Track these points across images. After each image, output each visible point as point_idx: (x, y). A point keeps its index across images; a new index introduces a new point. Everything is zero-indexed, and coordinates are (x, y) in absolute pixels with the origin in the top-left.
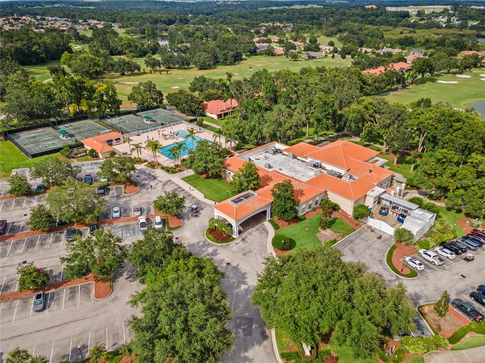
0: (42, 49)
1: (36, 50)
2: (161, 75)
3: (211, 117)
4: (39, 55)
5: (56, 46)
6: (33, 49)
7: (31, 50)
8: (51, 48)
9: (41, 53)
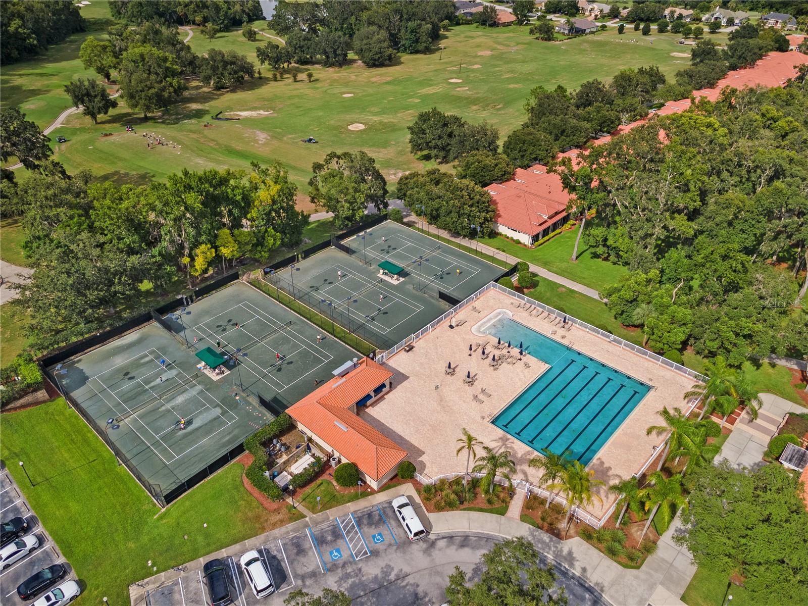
0: (30, 26)
1: (17, 29)
2: (298, 85)
3: (512, 239)
4: (24, 40)
5: (54, 14)
6: (12, 29)
7: (7, 31)
8: (44, 20)
9: (29, 36)
